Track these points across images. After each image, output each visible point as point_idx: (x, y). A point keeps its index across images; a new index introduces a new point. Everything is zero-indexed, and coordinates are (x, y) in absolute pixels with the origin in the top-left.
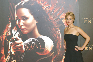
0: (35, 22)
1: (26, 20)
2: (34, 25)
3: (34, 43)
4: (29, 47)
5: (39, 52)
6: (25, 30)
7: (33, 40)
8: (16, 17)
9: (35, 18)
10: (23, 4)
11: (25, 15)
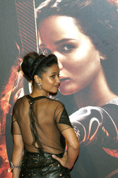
0: (98, 57)
1: (69, 51)
2: (94, 66)
3: (95, 122)
4: (82, 133)
5: (112, 148)
6: (68, 83)
7: (92, 111)
8: (40, 43)
9: (98, 44)
10: (60, 4)
11: (66, 36)
